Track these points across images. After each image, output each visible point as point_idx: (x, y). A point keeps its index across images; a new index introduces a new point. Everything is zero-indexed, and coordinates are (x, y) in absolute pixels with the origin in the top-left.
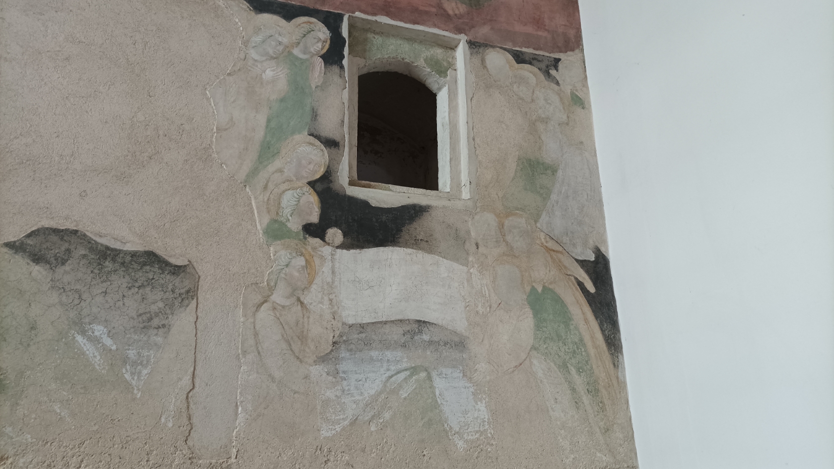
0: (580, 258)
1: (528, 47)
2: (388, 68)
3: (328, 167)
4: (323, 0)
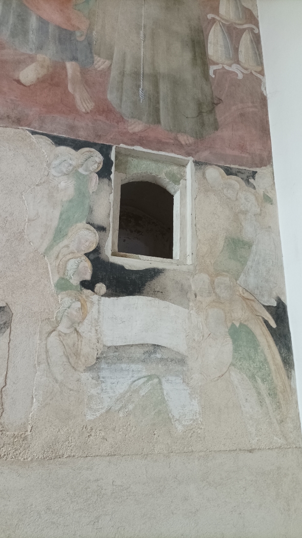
0: (266, 305)
1: (235, 164)
2: (141, 179)
3: (99, 243)
4: (100, 137)
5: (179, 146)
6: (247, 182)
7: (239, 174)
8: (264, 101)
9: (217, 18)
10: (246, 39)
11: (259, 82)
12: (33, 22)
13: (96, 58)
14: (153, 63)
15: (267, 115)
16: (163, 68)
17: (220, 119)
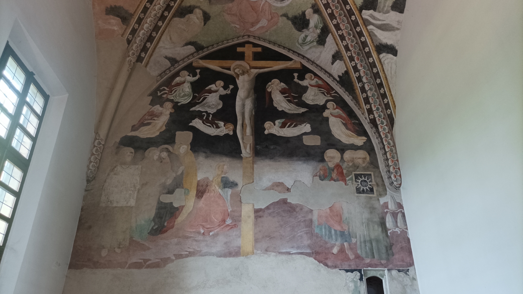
1: (401, 268)
2: (371, 276)
4: (358, 267)
5: (382, 265)
6: (406, 273)
7: (403, 271)
8: (409, 240)
9: (388, 210)
10: (400, 216)
11: (406, 233)
12: (333, 232)
13: (352, 239)
14: (369, 236)
15: (410, 246)
16: (373, 237)
17: (394, 251)
